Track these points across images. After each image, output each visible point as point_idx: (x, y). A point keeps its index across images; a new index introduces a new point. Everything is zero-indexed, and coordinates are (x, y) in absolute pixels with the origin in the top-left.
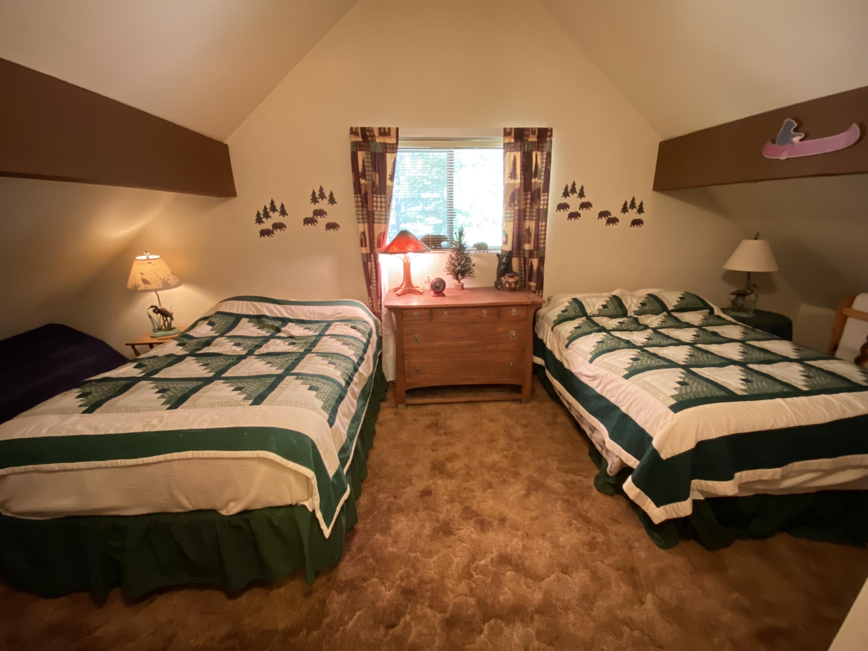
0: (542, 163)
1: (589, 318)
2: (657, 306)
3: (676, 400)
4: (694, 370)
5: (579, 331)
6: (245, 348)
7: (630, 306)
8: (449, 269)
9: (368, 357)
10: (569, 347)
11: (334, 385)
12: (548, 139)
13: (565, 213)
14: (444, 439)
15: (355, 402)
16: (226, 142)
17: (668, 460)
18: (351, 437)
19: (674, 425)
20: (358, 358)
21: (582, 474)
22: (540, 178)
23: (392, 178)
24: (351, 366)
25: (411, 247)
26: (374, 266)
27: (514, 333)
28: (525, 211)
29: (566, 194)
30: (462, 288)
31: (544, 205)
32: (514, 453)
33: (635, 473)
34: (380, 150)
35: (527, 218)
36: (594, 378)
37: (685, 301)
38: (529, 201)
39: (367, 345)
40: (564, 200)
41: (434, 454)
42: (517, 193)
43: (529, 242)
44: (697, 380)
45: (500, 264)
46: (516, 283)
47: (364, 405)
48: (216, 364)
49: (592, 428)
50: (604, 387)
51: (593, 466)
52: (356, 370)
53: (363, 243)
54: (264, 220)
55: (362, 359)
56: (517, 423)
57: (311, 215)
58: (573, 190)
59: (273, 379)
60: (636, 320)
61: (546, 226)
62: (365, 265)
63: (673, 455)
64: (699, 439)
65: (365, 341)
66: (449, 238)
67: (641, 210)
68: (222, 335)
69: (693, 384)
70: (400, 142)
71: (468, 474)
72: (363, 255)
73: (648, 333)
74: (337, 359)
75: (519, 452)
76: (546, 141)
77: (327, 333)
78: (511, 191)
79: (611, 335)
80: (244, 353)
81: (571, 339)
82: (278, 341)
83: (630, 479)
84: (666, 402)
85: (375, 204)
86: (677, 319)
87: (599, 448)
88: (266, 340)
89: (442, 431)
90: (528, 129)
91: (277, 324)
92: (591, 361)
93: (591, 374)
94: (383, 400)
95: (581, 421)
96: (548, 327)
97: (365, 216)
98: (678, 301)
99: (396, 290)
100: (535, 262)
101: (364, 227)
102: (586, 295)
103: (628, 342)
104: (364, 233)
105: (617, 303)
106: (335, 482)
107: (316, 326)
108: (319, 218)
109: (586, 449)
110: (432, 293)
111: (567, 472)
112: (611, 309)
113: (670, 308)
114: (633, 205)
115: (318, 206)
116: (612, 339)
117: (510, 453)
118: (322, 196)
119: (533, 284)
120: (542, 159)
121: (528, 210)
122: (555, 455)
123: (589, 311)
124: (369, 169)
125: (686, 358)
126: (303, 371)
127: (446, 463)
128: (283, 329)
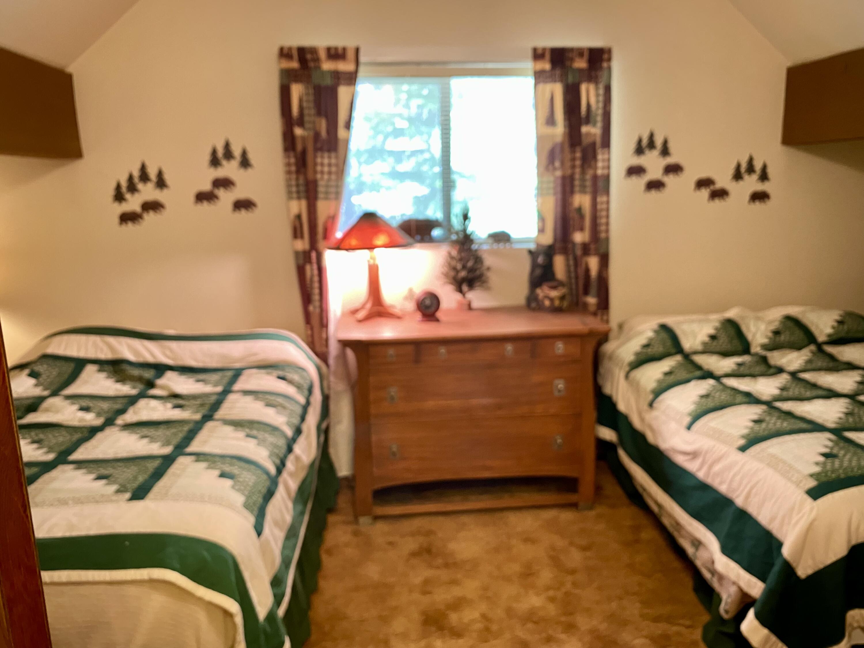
0: (598, 102)
1: (687, 356)
2: (799, 335)
3: (817, 480)
4: (850, 435)
5: (671, 379)
6: (99, 415)
7: (754, 335)
8: (446, 275)
9: (309, 429)
10: (655, 405)
11: (259, 472)
12: (605, 65)
13: (641, 182)
14: (444, 575)
15: (290, 505)
16: (70, 69)
17: (810, 578)
18: (286, 563)
19: (814, 520)
20: (294, 429)
21: (681, 621)
22: (594, 125)
23: (348, 126)
24: (282, 443)
25: (381, 240)
26: (316, 272)
27: (560, 385)
28: (572, 178)
29: (639, 150)
30: (470, 307)
31: (603, 168)
32: (567, 594)
33: (758, 604)
34: (328, 81)
35: (577, 189)
36: (694, 455)
37: (846, 327)
38: (578, 163)
39: (305, 408)
40: (636, 161)
41: (426, 600)
42: (558, 150)
43: (582, 229)
44: (852, 449)
45: (534, 265)
46: (562, 298)
47: (302, 513)
48: (54, 441)
49: (697, 543)
50: (710, 467)
51: (700, 608)
52: (290, 450)
53: (297, 233)
54: (128, 196)
55: (298, 431)
56: (571, 544)
57: (207, 187)
58: (651, 145)
59: (156, 463)
60: (764, 360)
61: (608, 202)
62: (301, 271)
63: (816, 569)
64: (854, 542)
65: (302, 400)
66: (445, 224)
67: (764, 177)
68: (55, 393)
69: (844, 455)
70: (362, 70)
71: (487, 629)
72: (297, 254)
73: (783, 379)
74: (258, 430)
75: (577, 591)
76: (601, 68)
77: (237, 387)
78: (548, 146)
79: (721, 383)
80: (99, 422)
81: (658, 392)
82: (154, 403)
83: (751, 614)
84: (801, 485)
85: (319, 168)
86: (832, 357)
87: (707, 575)
88: (132, 400)
89: (440, 561)
90: (571, 50)
91: (148, 374)
92: (689, 428)
93: (688, 448)
94: (331, 510)
95: (679, 531)
96: (619, 374)
97: (302, 188)
98: (833, 327)
99: (354, 312)
100: (593, 263)
101: (300, 206)
102: (680, 318)
103: (748, 395)
104: (299, 217)
105: (732, 331)
106: (268, 629)
107: (215, 377)
108: (221, 193)
109: (689, 582)
110: (419, 316)
111: (656, 620)
112: (723, 343)
113: (821, 338)
114: (751, 169)
115: (221, 173)
116: (723, 390)
117: (559, 595)
118: (228, 154)
119: (592, 300)
120: (597, 95)
121: (577, 176)
122: (634, 594)
123: (687, 344)
124: (310, 111)
125: (840, 418)
126: (206, 449)
127: (447, 612)
128: (160, 382)
